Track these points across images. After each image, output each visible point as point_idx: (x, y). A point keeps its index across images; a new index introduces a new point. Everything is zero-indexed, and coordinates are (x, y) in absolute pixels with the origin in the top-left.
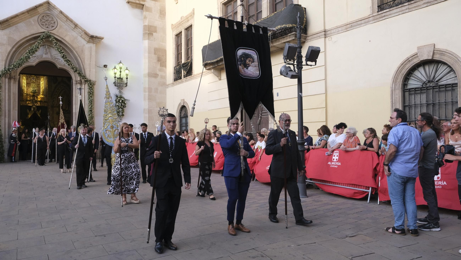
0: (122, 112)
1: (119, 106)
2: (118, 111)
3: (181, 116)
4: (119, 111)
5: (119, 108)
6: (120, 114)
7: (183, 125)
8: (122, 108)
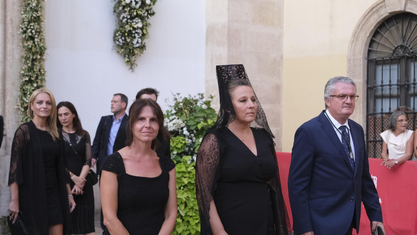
0: (143, 35)
1: (131, 9)
2: (128, 28)
3: (374, 56)
4: (134, 29)
5: (132, 18)
6: (135, 42)
7: (379, 93)
8: (142, 18)
